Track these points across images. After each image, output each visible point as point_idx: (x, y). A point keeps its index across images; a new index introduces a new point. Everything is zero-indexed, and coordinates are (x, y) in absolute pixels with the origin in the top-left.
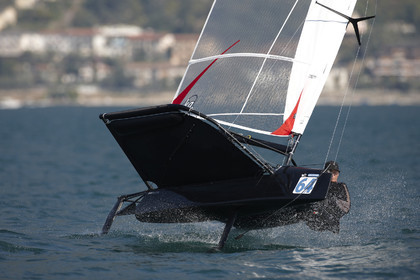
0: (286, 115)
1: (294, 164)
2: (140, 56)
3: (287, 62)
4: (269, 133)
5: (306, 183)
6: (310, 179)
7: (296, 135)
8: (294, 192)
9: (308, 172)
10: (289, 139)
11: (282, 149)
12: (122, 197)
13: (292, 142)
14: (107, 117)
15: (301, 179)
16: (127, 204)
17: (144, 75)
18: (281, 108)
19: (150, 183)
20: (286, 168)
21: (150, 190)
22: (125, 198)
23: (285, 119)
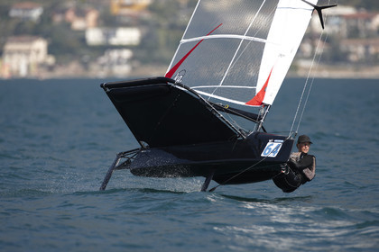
0: (258, 88)
1: (264, 130)
2: (354, 34)
3: (260, 43)
4: (243, 104)
5: (273, 148)
6: (275, 145)
7: (266, 106)
8: (262, 155)
9: (275, 138)
10: (259, 109)
11: (254, 117)
12: (120, 154)
13: (262, 112)
14: (107, 86)
15: (268, 144)
16: (124, 160)
17: (358, 50)
18: (254, 82)
19: (143, 143)
20: (257, 134)
21: (143, 148)
22: (122, 155)
23: (258, 91)
